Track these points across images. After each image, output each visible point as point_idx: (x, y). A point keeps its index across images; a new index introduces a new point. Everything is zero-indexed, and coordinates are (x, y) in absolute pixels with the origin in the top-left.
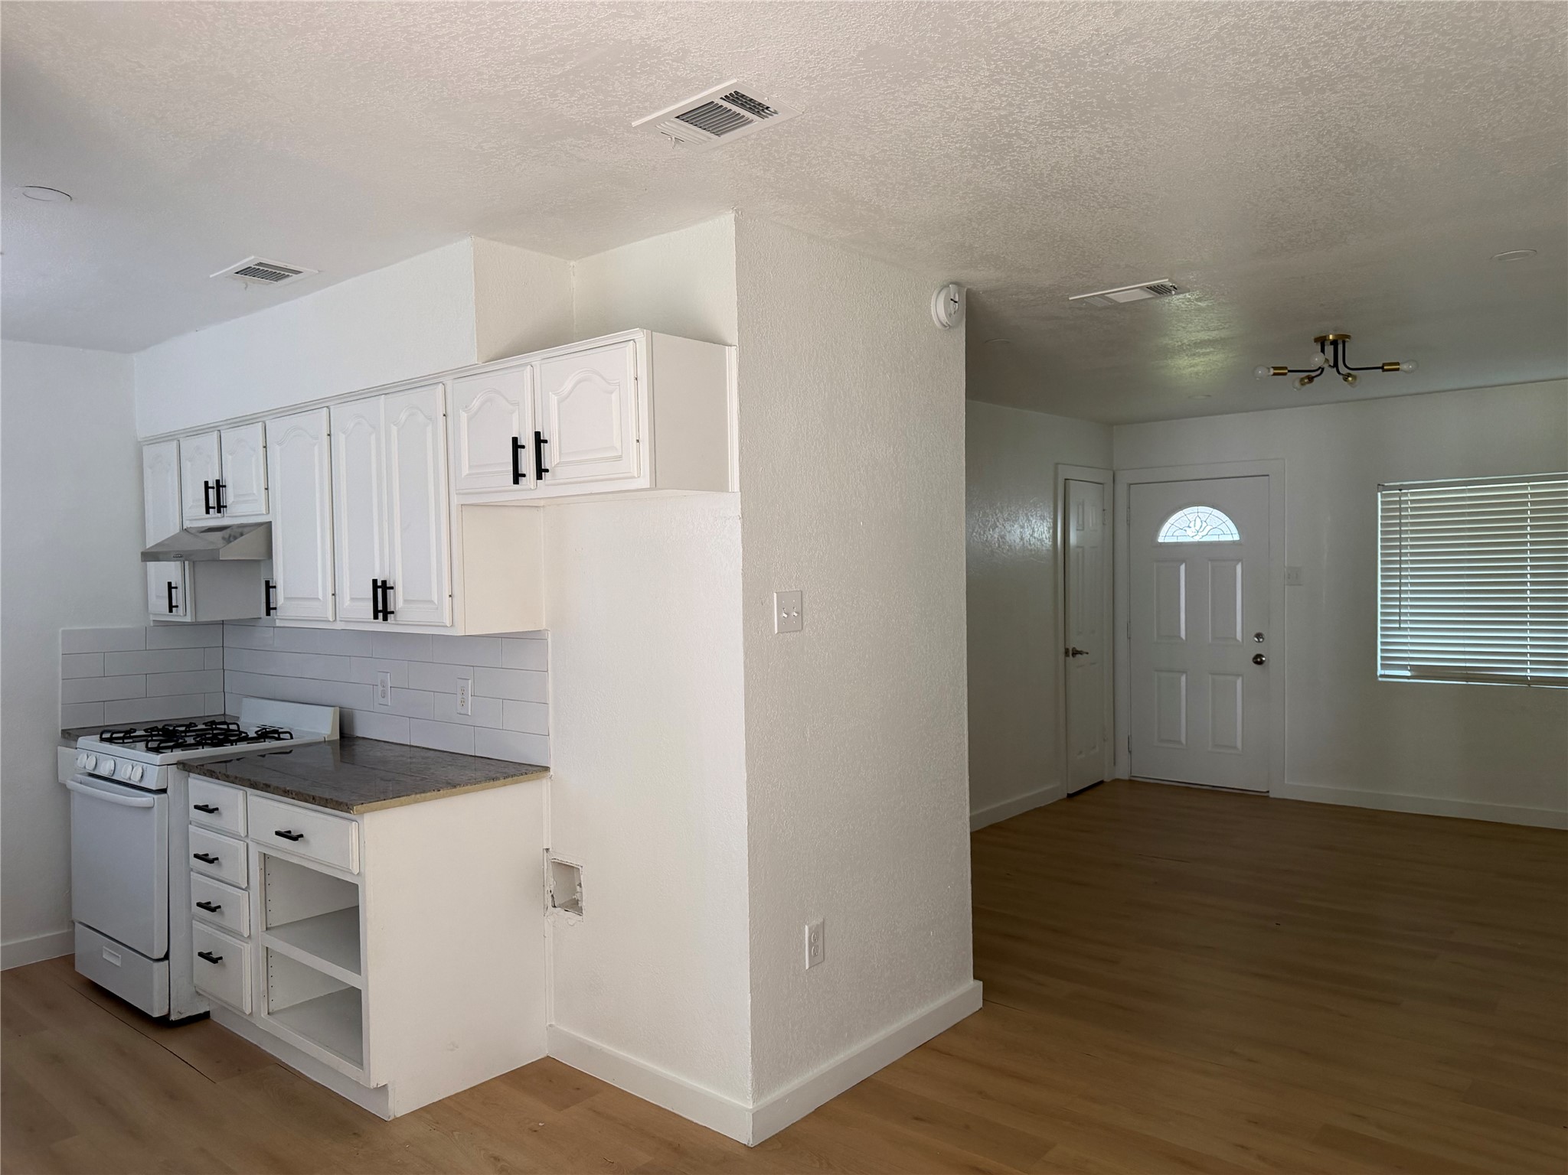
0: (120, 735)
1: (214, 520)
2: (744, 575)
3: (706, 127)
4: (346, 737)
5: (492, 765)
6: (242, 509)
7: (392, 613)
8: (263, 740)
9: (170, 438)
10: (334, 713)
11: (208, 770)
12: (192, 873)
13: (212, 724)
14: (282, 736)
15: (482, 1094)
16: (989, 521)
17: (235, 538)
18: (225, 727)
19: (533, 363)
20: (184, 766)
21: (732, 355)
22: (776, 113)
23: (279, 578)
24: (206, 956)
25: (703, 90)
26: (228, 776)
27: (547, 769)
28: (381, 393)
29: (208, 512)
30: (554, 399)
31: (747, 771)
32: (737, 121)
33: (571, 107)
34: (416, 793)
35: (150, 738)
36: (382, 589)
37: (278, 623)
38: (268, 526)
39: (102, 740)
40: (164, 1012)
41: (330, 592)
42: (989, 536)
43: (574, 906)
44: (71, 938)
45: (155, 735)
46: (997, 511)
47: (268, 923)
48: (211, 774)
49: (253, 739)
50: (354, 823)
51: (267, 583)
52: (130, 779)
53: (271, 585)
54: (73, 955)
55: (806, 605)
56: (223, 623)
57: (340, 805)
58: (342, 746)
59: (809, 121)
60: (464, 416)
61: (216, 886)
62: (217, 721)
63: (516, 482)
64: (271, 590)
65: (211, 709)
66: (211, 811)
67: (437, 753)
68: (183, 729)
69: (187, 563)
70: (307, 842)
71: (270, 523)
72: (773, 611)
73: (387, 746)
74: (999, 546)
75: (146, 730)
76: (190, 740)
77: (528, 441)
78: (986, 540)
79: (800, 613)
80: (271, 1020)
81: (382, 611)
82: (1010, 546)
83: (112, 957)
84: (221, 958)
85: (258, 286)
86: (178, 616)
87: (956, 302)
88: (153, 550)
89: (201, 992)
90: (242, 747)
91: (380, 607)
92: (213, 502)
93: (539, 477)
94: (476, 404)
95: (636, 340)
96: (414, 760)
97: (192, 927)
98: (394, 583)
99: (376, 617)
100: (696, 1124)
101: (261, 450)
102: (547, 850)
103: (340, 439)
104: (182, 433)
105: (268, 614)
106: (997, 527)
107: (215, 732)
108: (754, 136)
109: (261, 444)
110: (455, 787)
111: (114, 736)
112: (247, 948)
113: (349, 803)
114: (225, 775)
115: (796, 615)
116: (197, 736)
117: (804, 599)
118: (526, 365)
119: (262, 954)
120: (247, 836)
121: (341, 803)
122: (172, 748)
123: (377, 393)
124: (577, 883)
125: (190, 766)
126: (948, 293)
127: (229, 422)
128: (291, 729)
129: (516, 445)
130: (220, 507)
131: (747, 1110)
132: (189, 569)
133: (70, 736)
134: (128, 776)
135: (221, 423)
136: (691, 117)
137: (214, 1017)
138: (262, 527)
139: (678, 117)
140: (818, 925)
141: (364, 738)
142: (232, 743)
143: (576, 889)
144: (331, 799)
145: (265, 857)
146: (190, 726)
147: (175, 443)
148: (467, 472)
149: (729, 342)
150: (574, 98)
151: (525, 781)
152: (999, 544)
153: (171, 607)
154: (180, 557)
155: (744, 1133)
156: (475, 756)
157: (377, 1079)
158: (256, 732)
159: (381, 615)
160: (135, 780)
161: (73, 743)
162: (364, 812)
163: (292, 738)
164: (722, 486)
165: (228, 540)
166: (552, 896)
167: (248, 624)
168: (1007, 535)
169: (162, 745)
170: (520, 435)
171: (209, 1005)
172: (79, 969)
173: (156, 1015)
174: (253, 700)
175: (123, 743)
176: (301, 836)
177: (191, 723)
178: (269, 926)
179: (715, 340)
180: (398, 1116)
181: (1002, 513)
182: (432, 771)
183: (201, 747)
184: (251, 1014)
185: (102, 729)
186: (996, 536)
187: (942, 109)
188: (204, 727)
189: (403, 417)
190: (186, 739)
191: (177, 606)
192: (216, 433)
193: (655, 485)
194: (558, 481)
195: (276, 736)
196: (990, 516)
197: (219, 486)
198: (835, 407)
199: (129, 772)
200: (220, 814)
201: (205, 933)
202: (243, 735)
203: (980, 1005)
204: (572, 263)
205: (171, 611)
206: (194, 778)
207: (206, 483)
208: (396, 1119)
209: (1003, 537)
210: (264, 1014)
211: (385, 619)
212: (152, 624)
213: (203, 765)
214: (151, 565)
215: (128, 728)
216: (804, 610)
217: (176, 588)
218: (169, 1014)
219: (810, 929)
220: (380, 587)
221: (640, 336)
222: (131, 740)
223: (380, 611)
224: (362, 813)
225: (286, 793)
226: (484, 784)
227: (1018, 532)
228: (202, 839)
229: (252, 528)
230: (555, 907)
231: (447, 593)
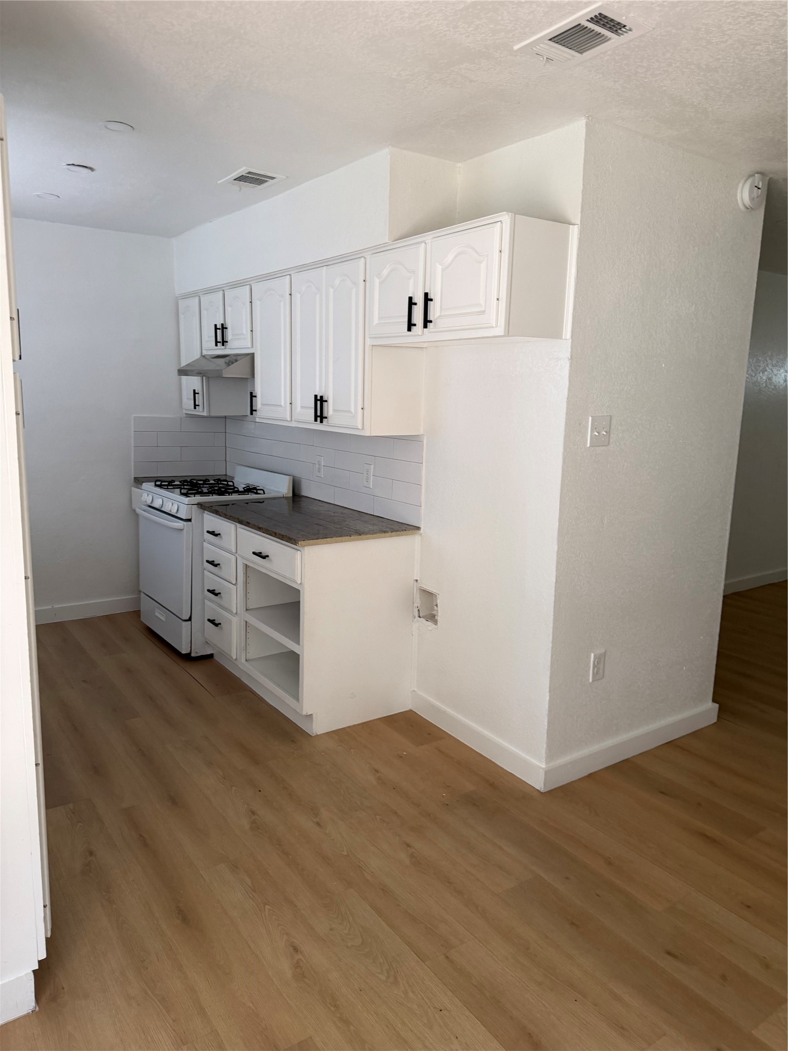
0: (166, 483)
1: (220, 350)
2: (568, 402)
3: (572, 47)
4: (296, 496)
5: (384, 522)
6: (237, 344)
7: (326, 418)
8: (247, 493)
9: (194, 295)
10: (290, 480)
11: (214, 510)
12: (205, 571)
13: (218, 481)
14: (259, 492)
15: (368, 727)
16: (760, 366)
17: (233, 363)
18: (226, 483)
19: (426, 241)
20: (202, 506)
21: (574, 233)
22: (630, 30)
23: (258, 391)
24: (212, 621)
25: (573, 13)
26: (226, 515)
27: (418, 528)
28: (323, 265)
29: (216, 345)
30: (439, 268)
31: (558, 545)
32: (598, 39)
33: (468, 36)
34: (337, 537)
35: (183, 487)
36: (320, 401)
37: (257, 420)
38: (252, 356)
39: (156, 486)
40: (188, 651)
41: (289, 402)
42: (759, 378)
43: (432, 618)
44: (138, 601)
45: (186, 485)
46: (768, 358)
47: (248, 606)
48: (216, 512)
49: (241, 492)
50: (299, 552)
51: (251, 393)
52: (171, 511)
53: (253, 395)
54: (139, 611)
55: (613, 427)
56: (225, 417)
57: (291, 540)
58: (294, 501)
59: (657, 36)
60: (377, 281)
61: (218, 581)
62: (221, 479)
63: (409, 329)
64: (253, 398)
65: (219, 471)
66: (216, 535)
67: (350, 511)
68: (202, 482)
69: (204, 378)
70: (271, 560)
71: (253, 354)
72: (587, 430)
73: (320, 504)
74: (766, 386)
75: (180, 482)
76: (205, 490)
77: (419, 300)
78: (756, 381)
79: (608, 432)
80: (247, 664)
81: (320, 416)
82: (775, 386)
83: (160, 615)
84: (220, 624)
85: (247, 187)
86: (200, 412)
87: (759, 188)
88: (183, 369)
89: (209, 642)
90: (235, 497)
91: (319, 414)
92: (219, 339)
93: (425, 326)
94: (385, 272)
95: (503, 221)
96: (336, 514)
97: (204, 603)
98: (328, 398)
99: (316, 420)
100: (506, 770)
101: (249, 304)
102: (417, 580)
103: (297, 297)
104: (201, 292)
105: (252, 414)
106: (766, 371)
107: (220, 486)
108: (609, 53)
109: (248, 300)
110: (360, 535)
111: (163, 483)
112: (235, 620)
113: (296, 539)
114: (224, 514)
115: (605, 433)
116: (211, 487)
117: (612, 422)
118: (421, 242)
119: (243, 624)
120: (236, 553)
121: (292, 539)
122: (194, 494)
123: (321, 265)
124: (435, 604)
125: (204, 506)
126: (753, 182)
127: (230, 284)
128: (264, 488)
129: (411, 303)
130: (224, 342)
131: (542, 768)
132: (206, 382)
133: (139, 481)
134: (169, 510)
135: (224, 285)
136: (562, 39)
137: (216, 657)
138: (249, 356)
139: (550, 40)
140: (601, 654)
141: (306, 497)
142: (229, 494)
143: (434, 608)
144: (286, 536)
145: (246, 567)
146: (206, 481)
147: (197, 299)
148: (377, 322)
149: (573, 221)
150: (471, 29)
151: (405, 535)
152: (766, 385)
153: (195, 406)
154: (200, 373)
155: (538, 782)
156: (373, 515)
157: (307, 709)
158: (244, 488)
159: (319, 419)
160: (174, 512)
161: (140, 486)
162: (305, 546)
163: (264, 493)
164: (556, 334)
165: (229, 364)
166: (419, 610)
167: (241, 419)
168: (774, 377)
169: (189, 492)
170: (414, 294)
171: (213, 650)
172: (142, 619)
173: (184, 652)
174: (242, 467)
175: (168, 488)
176: (268, 556)
177: (206, 479)
178: (248, 608)
179: (562, 221)
180: (318, 734)
181: (771, 359)
182: (347, 523)
183: (211, 495)
184: (236, 659)
185: (156, 479)
186: (764, 378)
187: (775, 17)
188: (213, 482)
189: (337, 282)
190: (203, 489)
191: (198, 405)
192: (221, 292)
193: (508, 333)
194: (439, 330)
195: (255, 491)
196: (762, 363)
197: (223, 328)
198: (651, 273)
199: (170, 507)
200: (221, 537)
201: (211, 607)
202: (236, 489)
203: (715, 720)
204: (459, 165)
205: (195, 408)
206: (207, 514)
207: (216, 325)
208: (317, 736)
209: (770, 379)
210: (243, 660)
211: (321, 422)
212: (184, 415)
213: (212, 506)
214: (184, 378)
215: (170, 479)
216: (612, 430)
217: (198, 393)
218: (190, 653)
219: (595, 656)
220: (319, 400)
221: (506, 218)
222: (172, 487)
223: (319, 416)
224: (304, 546)
225: (259, 529)
226: (378, 535)
227: (783, 375)
228: (211, 550)
229: (243, 357)
230: (420, 617)
231: (360, 407)
